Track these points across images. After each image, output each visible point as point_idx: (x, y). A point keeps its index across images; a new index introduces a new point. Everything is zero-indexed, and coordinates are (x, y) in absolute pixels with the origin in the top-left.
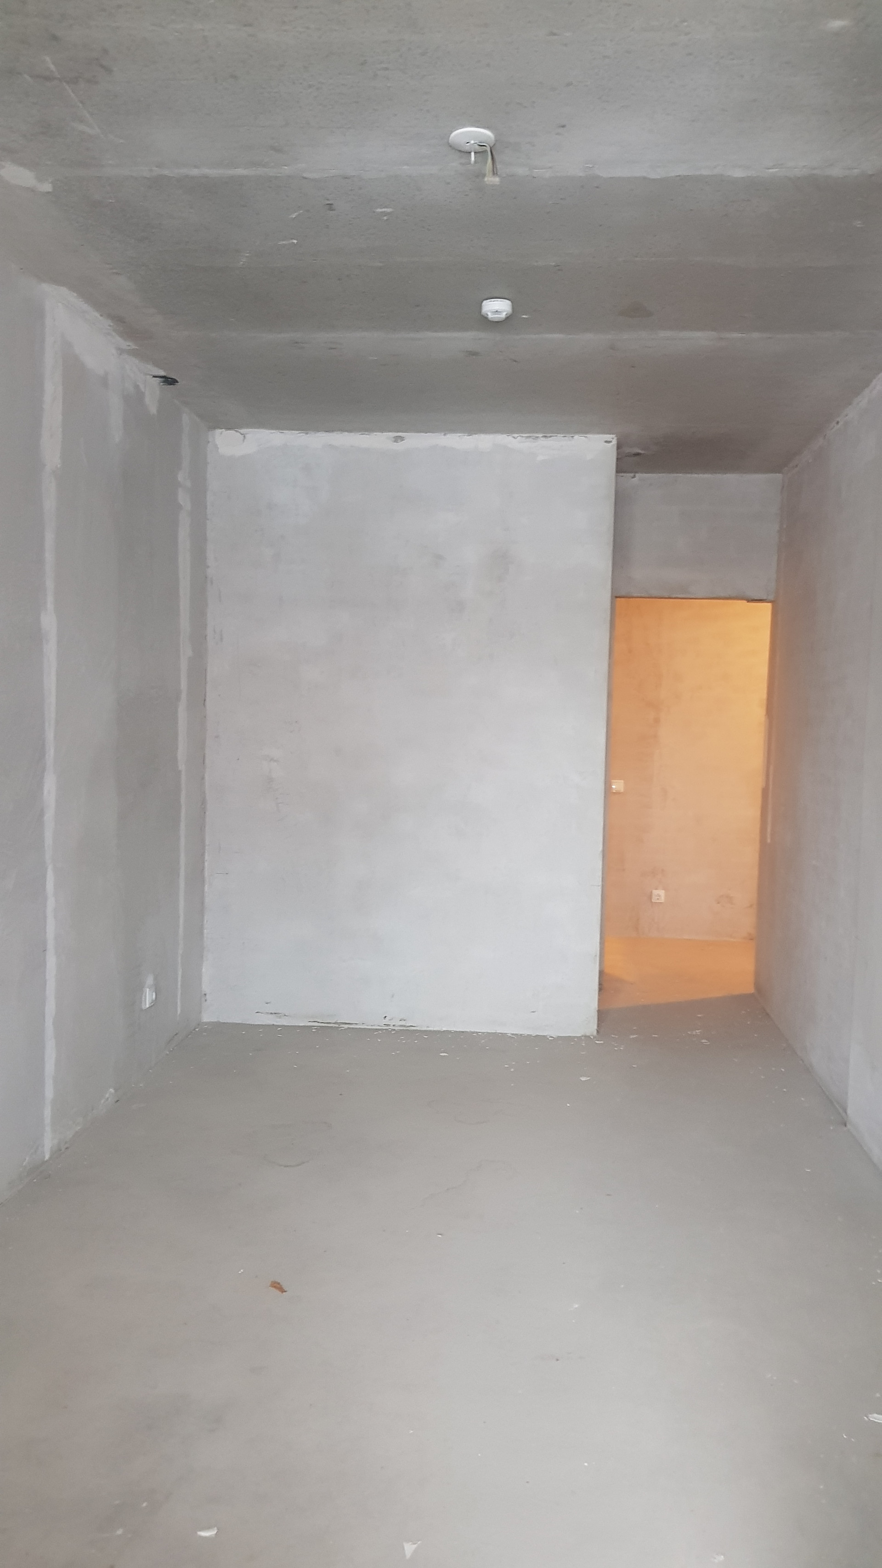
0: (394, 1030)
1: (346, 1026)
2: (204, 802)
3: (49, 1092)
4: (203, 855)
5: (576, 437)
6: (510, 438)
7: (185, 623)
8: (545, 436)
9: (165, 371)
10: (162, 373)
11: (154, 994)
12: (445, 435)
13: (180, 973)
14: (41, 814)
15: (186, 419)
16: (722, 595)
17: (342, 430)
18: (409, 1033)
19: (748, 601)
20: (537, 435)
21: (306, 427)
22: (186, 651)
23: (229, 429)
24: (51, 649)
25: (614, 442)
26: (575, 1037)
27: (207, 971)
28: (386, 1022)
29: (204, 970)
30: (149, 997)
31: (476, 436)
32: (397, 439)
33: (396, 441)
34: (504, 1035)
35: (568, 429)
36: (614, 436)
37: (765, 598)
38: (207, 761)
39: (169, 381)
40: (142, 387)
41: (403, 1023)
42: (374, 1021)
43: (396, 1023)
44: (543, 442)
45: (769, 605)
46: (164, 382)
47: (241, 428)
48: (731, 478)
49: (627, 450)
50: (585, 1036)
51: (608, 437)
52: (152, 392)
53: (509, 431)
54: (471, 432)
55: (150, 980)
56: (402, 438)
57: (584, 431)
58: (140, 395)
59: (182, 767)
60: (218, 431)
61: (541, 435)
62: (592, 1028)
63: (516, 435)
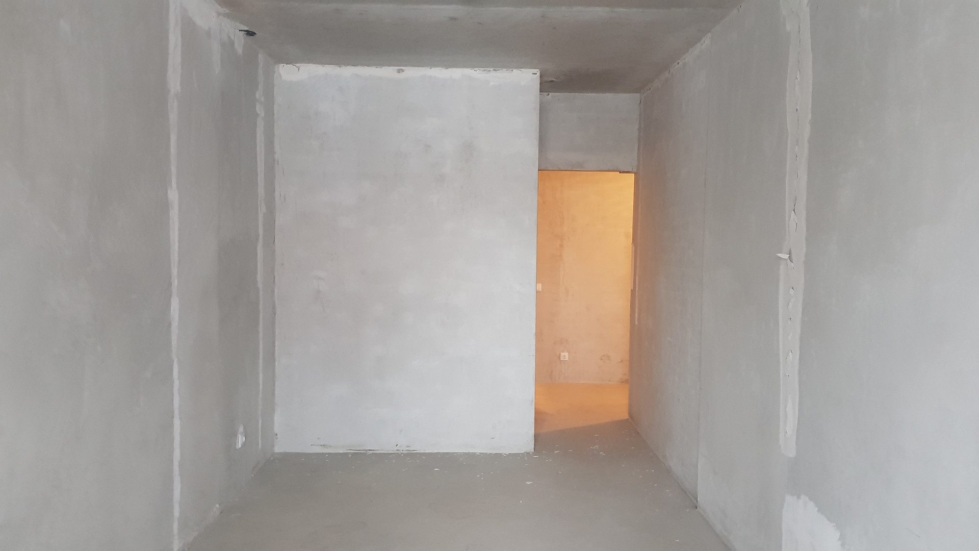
0: (402, 453)
1: (371, 452)
2: (274, 307)
3: (177, 513)
4: (274, 343)
5: (514, 70)
6: (472, 71)
7: (261, 190)
8: (495, 70)
9: (248, 27)
10: (246, 29)
11: (244, 438)
12: (430, 68)
13: (260, 422)
14: (170, 325)
15: (260, 56)
16: (604, 169)
17: (363, 65)
18: (412, 455)
19: (620, 172)
20: (489, 69)
21: (339, 63)
22: (262, 209)
23: (289, 64)
24: (174, 213)
25: (538, 74)
26: (521, 454)
27: (278, 419)
28: (397, 448)
29: (275, 418)
30: (241, 440)
31: (450, 69)
32: (399, 71)
33: (399, 72)
34: (474, 454)
35: (509, 66)
36: (538, 70)
37: (631, 171)
38: (276, 280)
39: (250, 33)
40: (232, 37)
41: (408, 449)
42: (390, 448)
43: (403, 449)
44: (493, 74)
45: (634, 174)
46: (247, 34)
47: (297, 63)
48: (609, 96)
49: (546, 79)
50: (526, 453)
51: (535, 71)
52: (240, 41)
53: (472, 67)
54: (447, 67)
55: (241, 429)
56: (403, 71)
57: (519, 67)
58: (232, 43)
59: (260, 285)
60: (281, 65)
61: (492, 69)
62: (530, 447)
63: (476, 69)
